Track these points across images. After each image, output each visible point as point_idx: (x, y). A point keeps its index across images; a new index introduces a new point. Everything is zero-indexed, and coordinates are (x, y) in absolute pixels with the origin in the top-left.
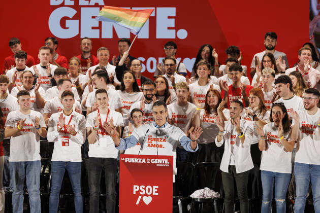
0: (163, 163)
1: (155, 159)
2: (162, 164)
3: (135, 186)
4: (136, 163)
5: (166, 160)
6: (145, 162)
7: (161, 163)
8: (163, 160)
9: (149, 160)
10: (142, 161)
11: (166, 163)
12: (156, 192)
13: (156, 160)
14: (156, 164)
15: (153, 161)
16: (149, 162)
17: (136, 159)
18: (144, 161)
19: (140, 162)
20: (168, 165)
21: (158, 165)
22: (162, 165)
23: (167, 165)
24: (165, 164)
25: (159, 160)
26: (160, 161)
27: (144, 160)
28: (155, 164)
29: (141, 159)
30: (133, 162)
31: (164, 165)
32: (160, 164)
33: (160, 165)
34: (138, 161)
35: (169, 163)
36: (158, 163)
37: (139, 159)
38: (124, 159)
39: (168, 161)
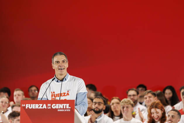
0: (65, 108)
2: (63, 109)
5: (68, 105)
6: (46, 108)
7: (62, 108)
8: (65, 105)
9: (50, 105)
10: (42, 106)
11: (67, 108)
13: (57, 105)
16: (50, 108)
17: (36, 105)
18: (45, 106)
19: (40, 108)
20: (70, 110)
21: (59, 110)
22: (63, 110)
23: (68, 110)
24: (66, 109)
25: (60, 105)
26: (61, 106)
27: (45, 105)
28: (56, 109)
29: (41, 105)
30: (34, 108)
32: (61, 109)
33: (61, 110)
34: (39, 107)
35: (70, 108)
36: (60, 108)
37: (40, 105)
38: (24, 105)
39: (70, 106)
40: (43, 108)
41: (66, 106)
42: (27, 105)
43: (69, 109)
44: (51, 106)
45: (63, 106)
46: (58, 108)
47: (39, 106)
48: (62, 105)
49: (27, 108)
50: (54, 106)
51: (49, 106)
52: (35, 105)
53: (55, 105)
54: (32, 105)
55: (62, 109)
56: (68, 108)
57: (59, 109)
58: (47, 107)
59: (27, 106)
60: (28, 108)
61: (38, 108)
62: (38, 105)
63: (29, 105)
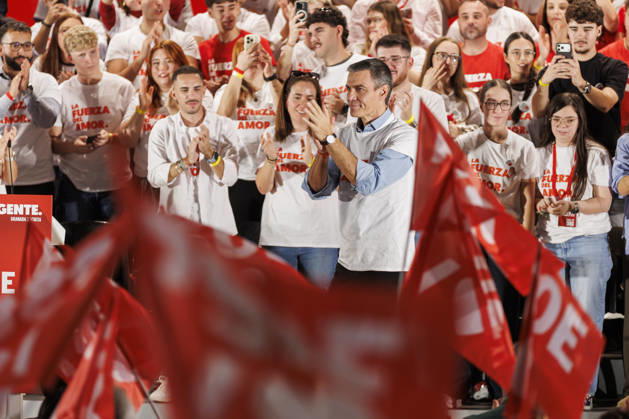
0: (28, 213)
1: (6, 204)
2: (24, 215)
5: (35, 207)
7: (21, 213)
8: (28, 207)
11: (34, 213)
12: (9, 287)
13: (9, 206)
14: (10, 216)
20: (40, 220)
21: (13, 219)
22: (24, 219)
23: (36, 220)
24: (31, 216)
25: (16, 206)
26: (19, 209)
28: (7, 216)
32: (18, 215)
33: (18, 219)
35: (40, 214)
36: (16, 213)
39: (39, 210)
41: (31, 209)
43: (38, 216)
45: (25, 209)
48: (22, 206)
55: (21, 216)
56: (37, 214)
57: (13, 215)
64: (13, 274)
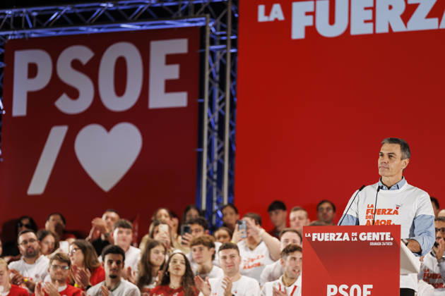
0: (382, 239)
1: (366, 232)
2: (380, 241)
3: (329, 287)
4: (333, 241)
5: (388, 234)
6: (348, 239)
7: (378, 239)
8: (382, 234)
9: (356, 234)
10: (342, 237)
11: (387, 239)
13: (369, 234)
14: (370, 241)
15: (364, 237)
16: (356, 239)
17: (331, 234)
18: (346, 237)
19: (338, 239)
20: (391, 244)
21: (372, 244)
22: (380, 244)
23: (388, 244)
24: (385, 241)
25: (374, 234)
26: (376, 236)
27: (346, 234)
28: (367, 242)
29: (340, 234)
30: (326, 240)
31: (384, 244)
32: (376, 241)
33: (376, 244)
34: (336, 238)
35: (392, 239)
36: (374, 239)
37: (337, 234)
38: (309, 235)
39: (391, 236)
40: (344, 240)
41: (385, 236)
42: (314, 234)
43: (391, 241)
44: (358, 237)
45: (380, 236)
46: (370, 239)
47: (337, 236)
48: (378, 233)
49: (314, 240)
50: (363, 236)
51: (354, 237)
52: (328, 234)
53: (364, 234)
54: (323, 234)
55: (378, 242)
56: (389, 239)
57: (372, 241)
58: (351, 239)
59: (315, 236)
60: (316, 239)
61: (334, 240)
62: (334, 234)
63: (319, 234)
64: (371, 286)
